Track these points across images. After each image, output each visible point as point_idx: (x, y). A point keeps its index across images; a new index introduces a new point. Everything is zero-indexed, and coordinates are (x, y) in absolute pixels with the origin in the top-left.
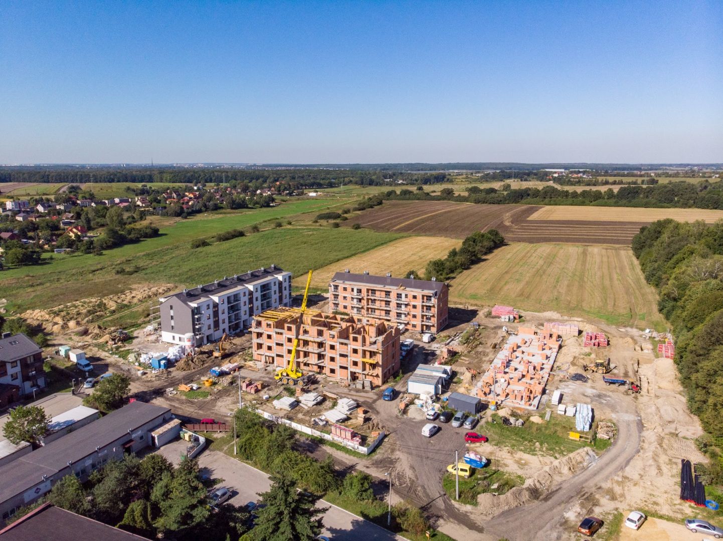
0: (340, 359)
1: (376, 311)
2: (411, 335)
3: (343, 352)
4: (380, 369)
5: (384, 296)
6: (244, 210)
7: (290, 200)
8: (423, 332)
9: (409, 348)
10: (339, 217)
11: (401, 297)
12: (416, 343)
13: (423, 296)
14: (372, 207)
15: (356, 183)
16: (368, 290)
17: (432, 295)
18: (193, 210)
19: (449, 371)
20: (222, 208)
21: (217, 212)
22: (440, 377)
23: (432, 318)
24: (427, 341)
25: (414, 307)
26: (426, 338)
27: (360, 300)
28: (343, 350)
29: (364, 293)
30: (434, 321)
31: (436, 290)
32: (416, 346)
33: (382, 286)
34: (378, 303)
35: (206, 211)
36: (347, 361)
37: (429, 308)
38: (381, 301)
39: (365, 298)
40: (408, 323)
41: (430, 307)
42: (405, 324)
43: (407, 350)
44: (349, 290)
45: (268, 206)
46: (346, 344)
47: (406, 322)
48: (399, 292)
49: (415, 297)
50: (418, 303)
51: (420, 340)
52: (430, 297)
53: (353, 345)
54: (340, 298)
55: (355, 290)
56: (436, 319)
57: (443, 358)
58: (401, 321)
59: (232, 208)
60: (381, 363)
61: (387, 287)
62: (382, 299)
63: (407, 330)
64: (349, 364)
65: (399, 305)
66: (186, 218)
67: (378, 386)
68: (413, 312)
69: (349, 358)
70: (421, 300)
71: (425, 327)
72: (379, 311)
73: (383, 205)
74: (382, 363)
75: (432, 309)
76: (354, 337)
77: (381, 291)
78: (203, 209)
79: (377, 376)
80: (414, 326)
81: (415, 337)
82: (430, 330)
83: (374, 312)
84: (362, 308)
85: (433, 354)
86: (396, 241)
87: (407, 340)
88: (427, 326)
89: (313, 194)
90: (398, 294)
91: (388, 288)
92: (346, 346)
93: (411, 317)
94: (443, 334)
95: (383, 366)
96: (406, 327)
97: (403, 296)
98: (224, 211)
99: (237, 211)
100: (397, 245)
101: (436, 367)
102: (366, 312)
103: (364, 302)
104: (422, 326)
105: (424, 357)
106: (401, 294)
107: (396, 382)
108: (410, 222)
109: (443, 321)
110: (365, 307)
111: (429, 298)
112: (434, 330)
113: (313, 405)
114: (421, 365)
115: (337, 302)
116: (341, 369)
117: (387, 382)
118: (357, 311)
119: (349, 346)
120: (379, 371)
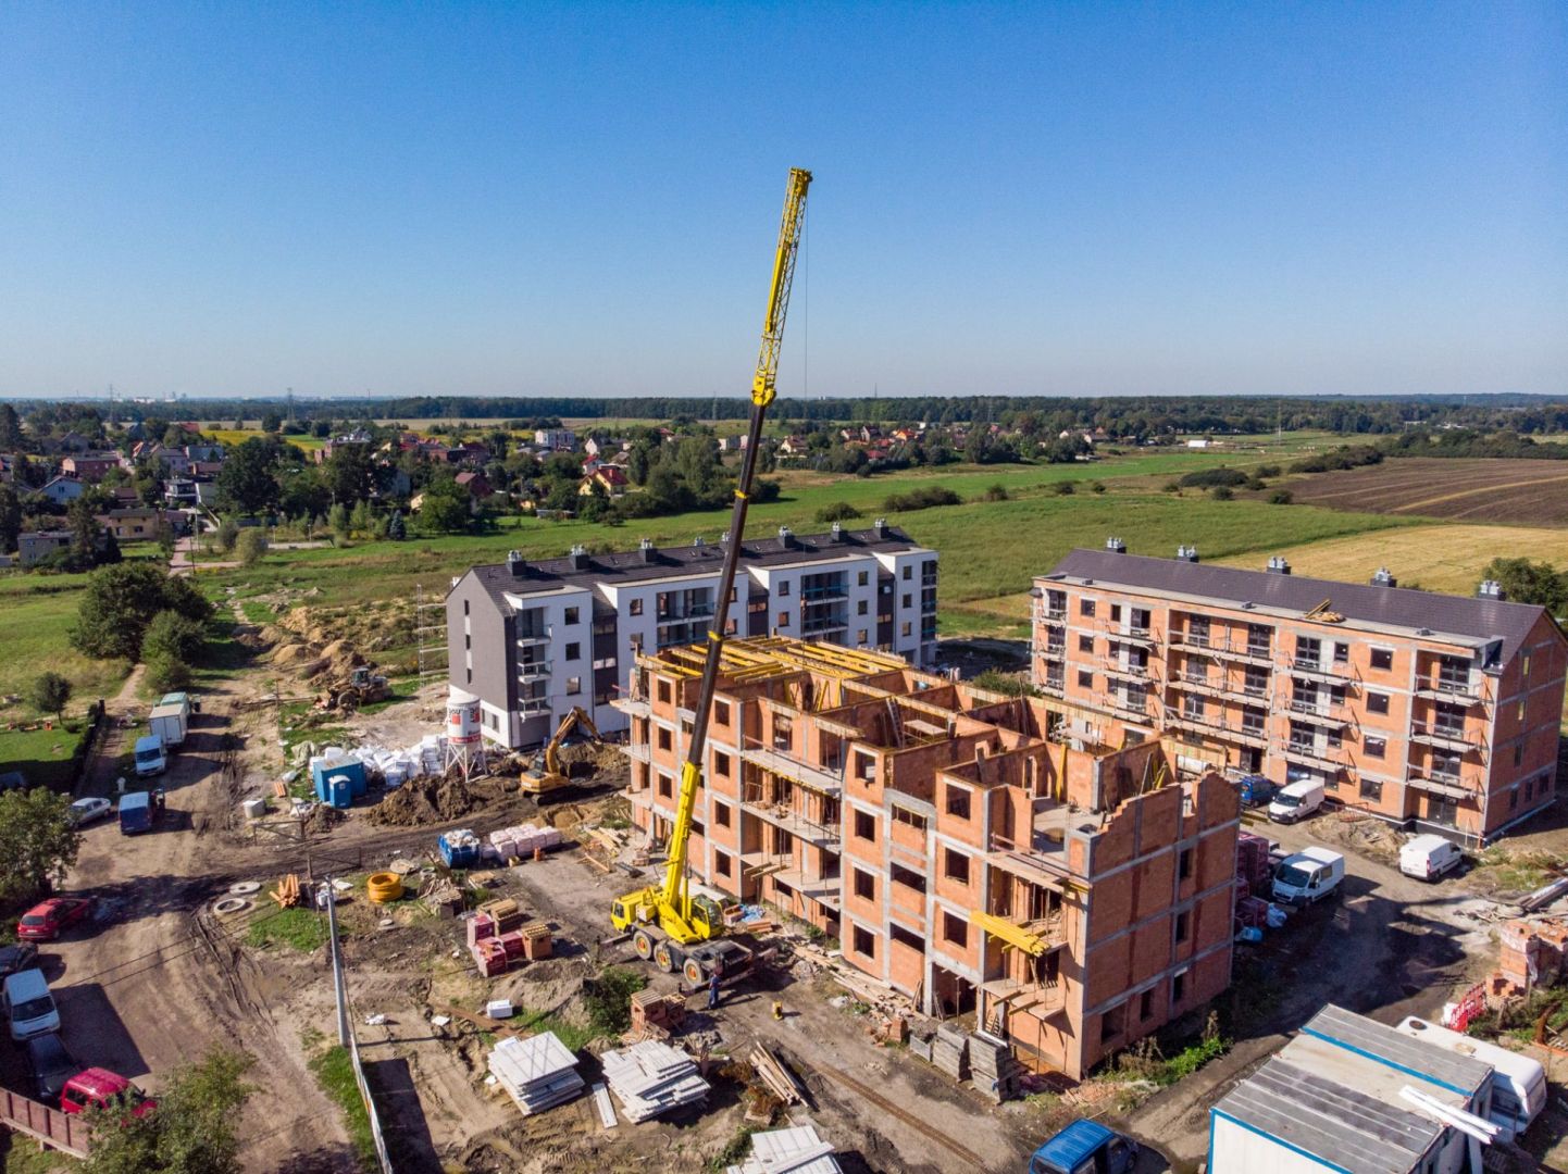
0: (894, 895)
1: (1207, 706)
2: (1345, 827)
3: (907, 858)
4: (1078, 989)
5: (1242, 646)
6: (1008, 465)
7: (1134, 452)
8: (1411, 824)
9: (1307, 892)
10: (1242, 482)
11: (1316, 657)
12: (1358, 868)
13: (1425, 660)
14: (1347, 466)
15: (1322, 427)
16: (1177, 618)
17: (1470, 655)
18: (889, 463)
19: (1521, 1091)
20: (958, 460)
21: (943, 468)
22: (1449, 1132)
23: (1467, 769)
24: (1424, 874)
25: (1378, 704)
26: (1417, 854)
27: (1142, 656)
28: (904, 848)
29: (1160, 629)
30: (1474, 779)
31: (1495, 638)
32: (1363, 886)
33: (1239, 605)
34: (1214, 674)
35: (919, 465)
36: (923, 912)
37: (1452, 715)
38: (1231, 665)
39: (1163, 650)
40: (1341, 776)
41: (1460, 710)
42: (1326, 774)
43: (1298, 901)
44: (1103, 611)
45: (1071, 460)
46: (919, 823)
47: (1332, 768)
48: (1310, 632)
49: (1381, 660)
50: (1400, 687)
51: (1389, 861)
52: (1464, 664)
53: (948, 834)
54: (1071, 643)
55: (1126, 614)
56: (1485, 774)
57: (1500, 984)
58: (1309, 762)
59: (981, 462)
60: (1080, 960)
61: (1260, 609)
62: (1231, 657)
63: (1332, 804)
64: (929, 927)
65: (1304, 692)
66: (867, 475)
67: (1058, 1082)
68: (1371, 727)
69: (931, 898)
70: (1412, 675)
71: (1424, 803)
72: (1218, 709)
73: (1384, 464)
74: (1088, 957)
75: (1470, 723)
76: (952, 791)
77: (1233, 624)
78: (914, 460)
79: (1059, 1020)
80: (1370, 790)
81: (1365, 844)
82: (1451, 818)
83: (1200, 710)
84: (1150, 688)
85: (1444, 949)
86: (1392, 530)
87: (1310, 851)
88: (1437, 801)
89: (1197, 443)
90: (1301, 641)
91: (1261, 615)
92: (918, 831)
93: (1357, 749)
94: (1519, 849)
95: (1093, 979)
96: (1330, 792)
97: (1327, 651)
98: (961, 466)
99: (990, 467)
100: (1393, 539)
101: (1430, 1048)
102: (1162, 708)
103: (1158, 667)
104: (1413, 795)
105: (1386, 954)
106: (1315, 644)
107: (1171, 1077)
108: (1457, 495)
109: (1529, 786)
110: (1161, 687)
111: (1455, 667)
112: (1471, 823)
113: (645, 1120)
114: (1332, 1015)
115: (1055, 658)
116: (898, 944)
117: (1116, 1067)
118: (1130, 698)
119: (931, 833)
120: (1069, 996)
